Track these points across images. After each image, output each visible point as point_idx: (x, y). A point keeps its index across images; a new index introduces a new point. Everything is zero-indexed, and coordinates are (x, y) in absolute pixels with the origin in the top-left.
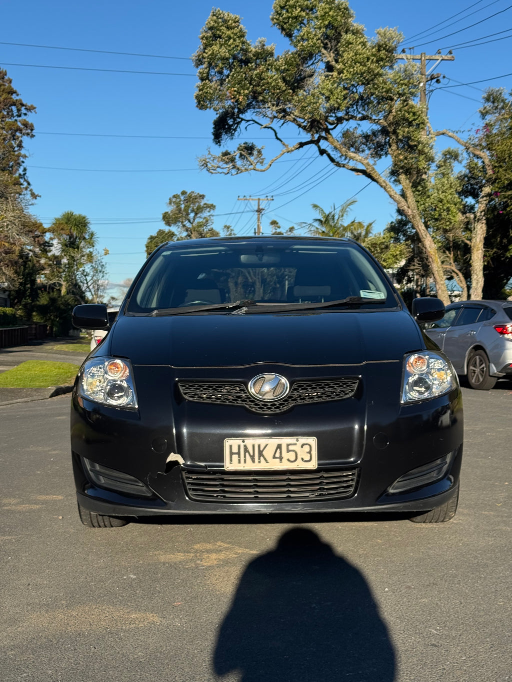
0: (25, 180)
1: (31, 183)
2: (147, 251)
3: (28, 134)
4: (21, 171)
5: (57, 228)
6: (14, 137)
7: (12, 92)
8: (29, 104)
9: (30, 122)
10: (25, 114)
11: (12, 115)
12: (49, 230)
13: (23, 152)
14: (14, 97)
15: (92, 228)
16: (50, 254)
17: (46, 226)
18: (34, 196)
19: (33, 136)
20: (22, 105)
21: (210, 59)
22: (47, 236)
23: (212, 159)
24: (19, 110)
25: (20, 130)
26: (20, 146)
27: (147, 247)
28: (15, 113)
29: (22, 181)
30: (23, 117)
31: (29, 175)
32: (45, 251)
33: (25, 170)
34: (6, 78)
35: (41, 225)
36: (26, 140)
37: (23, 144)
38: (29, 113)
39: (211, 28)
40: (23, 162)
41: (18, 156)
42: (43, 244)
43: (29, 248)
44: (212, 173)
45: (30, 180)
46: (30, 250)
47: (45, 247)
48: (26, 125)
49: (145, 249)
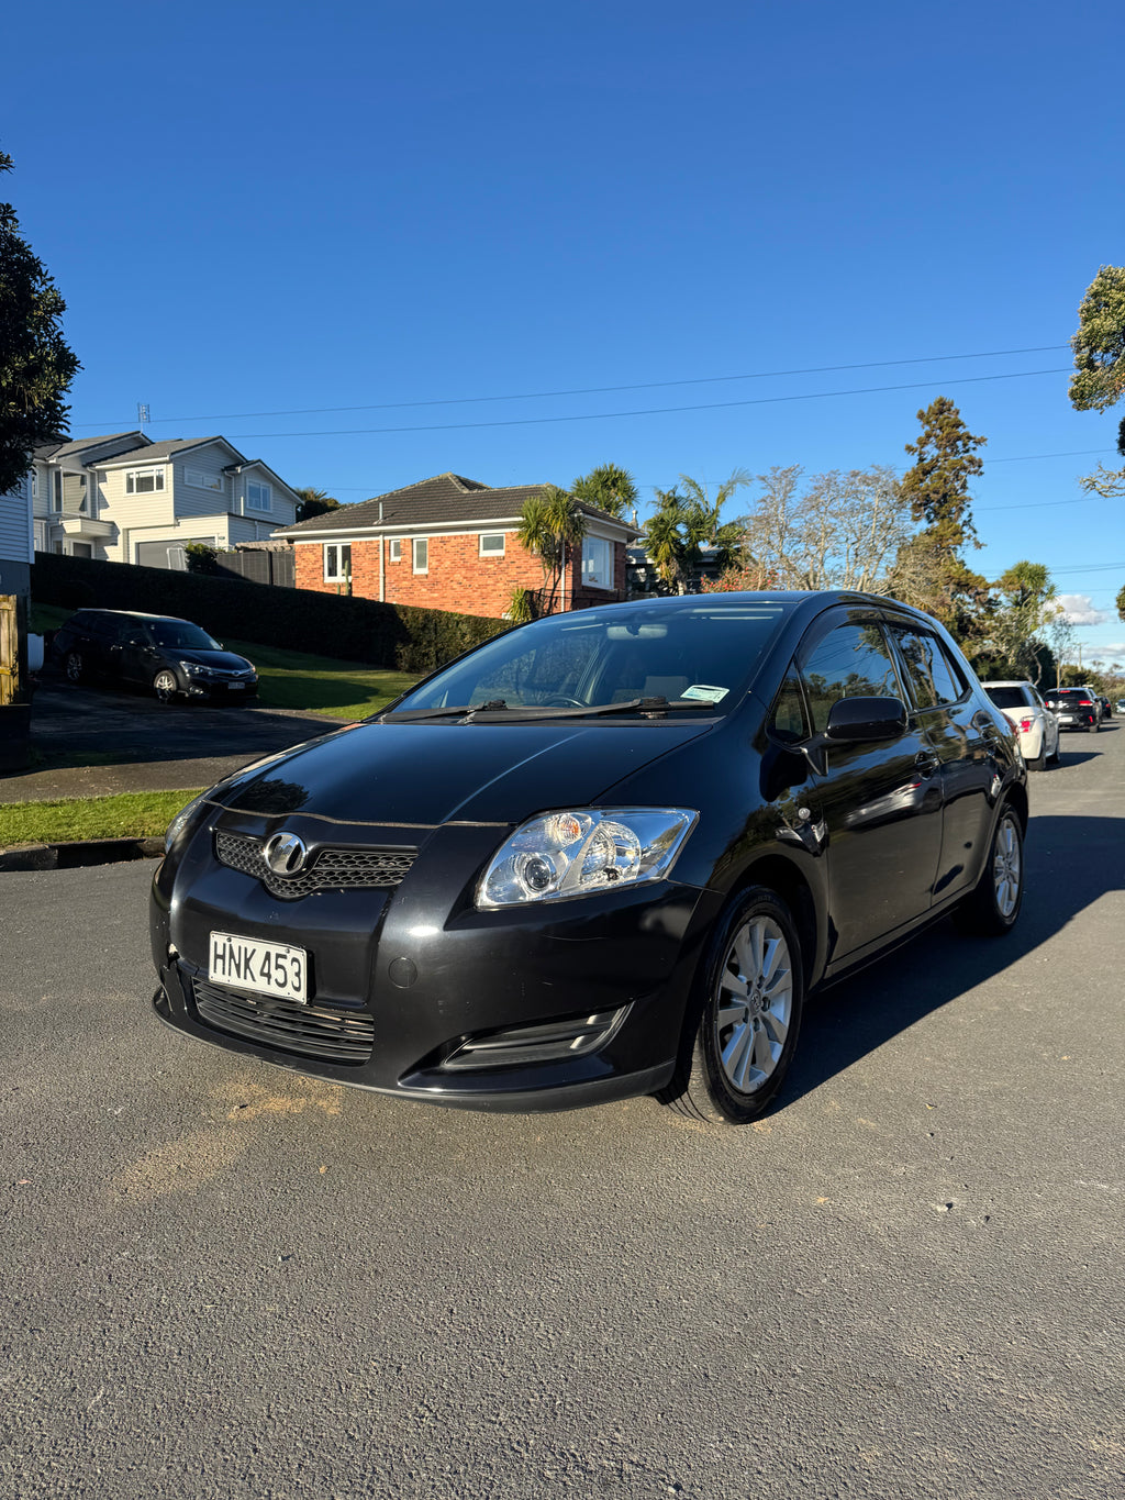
0: (971, 527)
1: (977, 530)
2: (1118, 606)
3: (975, 472)
4: (964, 516)
5: (1006, 583)
6: (957, 476)
7: (958, 424)
8: (978, 437)
9: (977, 458)
10: (974, 449)
11: (958, 452)
12: (993, 586)
13: (968, 494)
14: (961, 430)
15: (1052, 579)
16: (996, 615)
17: (990, 581)
18: (978, 545)
19: (981, 473)
20: (970, 438)
21: (1089, 338)
22: (992, 593)
23: (1105, 476)
24: (965, 445)
25: (965, 468)
26: (964, 487)
27: (1118, 600)
28: (961, 449)
29: (965, 529)
30: (972, 453)
31: (975, 522)
32: (990, 611)
33: (970, 515)
34: (953, 409)
35: (984, 580)
36: (972, 480)
37: (968, 485)
38: (978, 447)
39: (1095, 295)
40: (969, 506)
41: (963, 501)
42: (987, 603)
43: (971, 607)
44: (1106, 496)
45: (976, 527)
46: (973, 611)
47: (991, 605)
48: (972, 461)
49: (1116, 603)
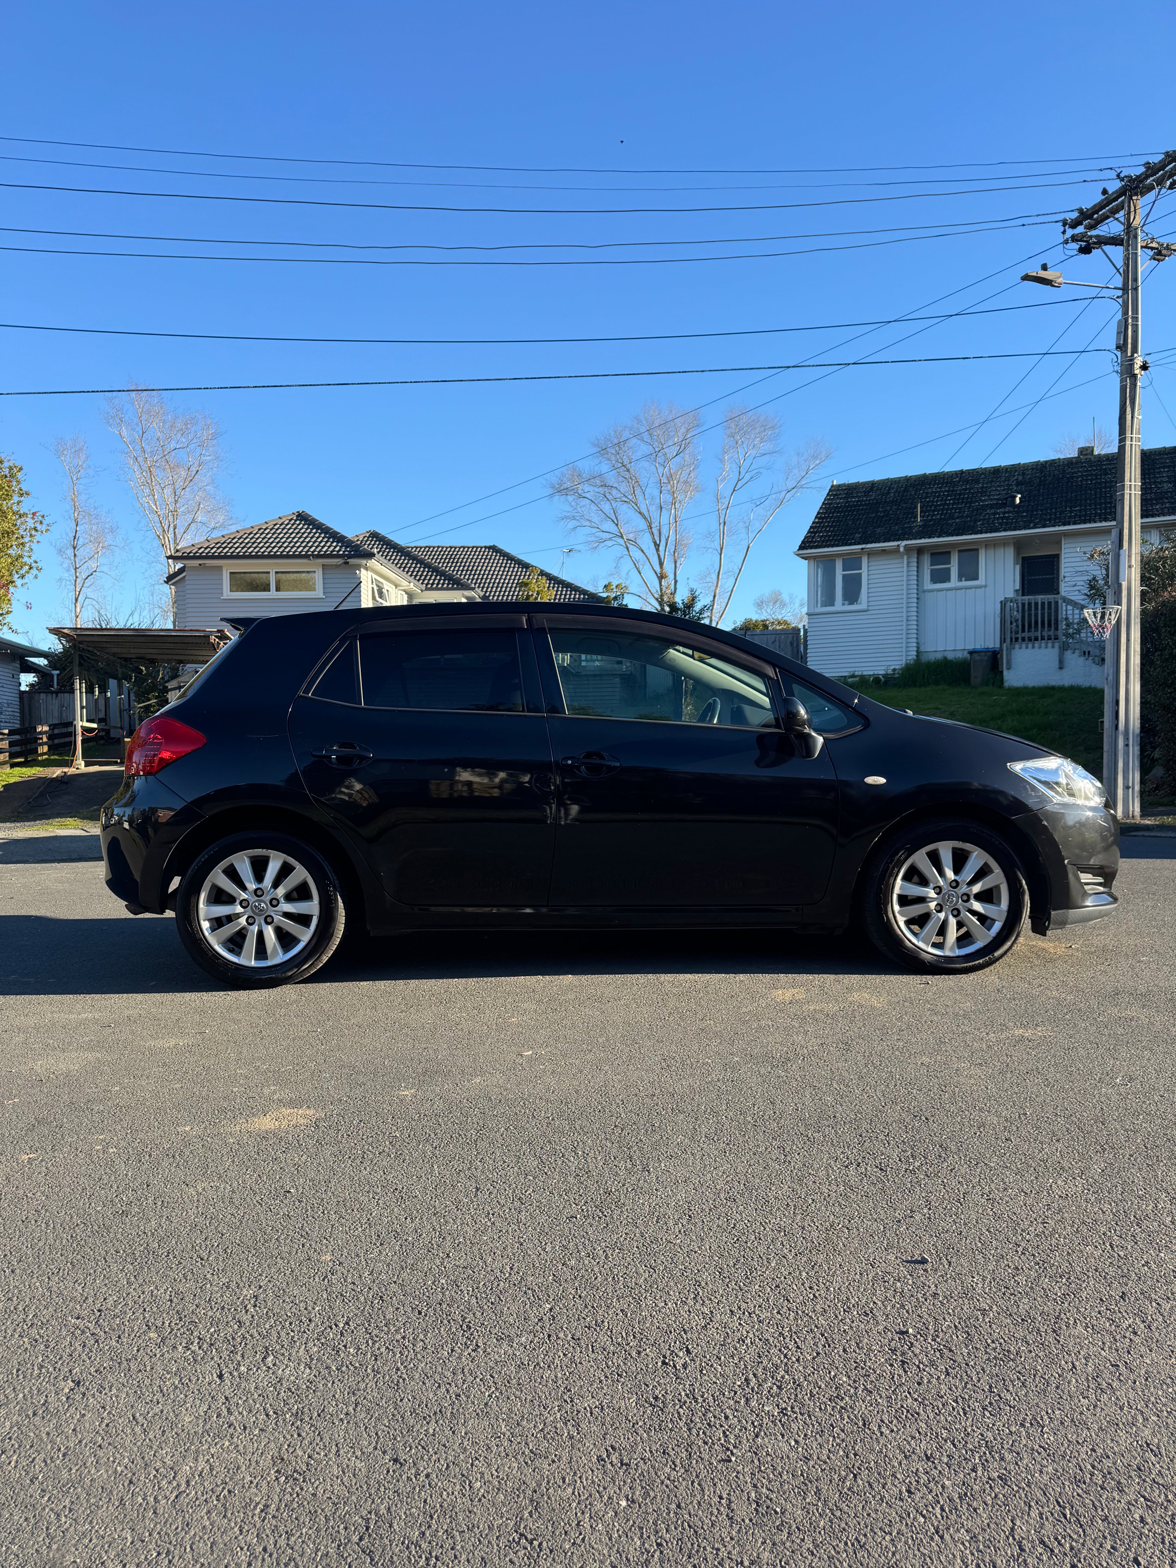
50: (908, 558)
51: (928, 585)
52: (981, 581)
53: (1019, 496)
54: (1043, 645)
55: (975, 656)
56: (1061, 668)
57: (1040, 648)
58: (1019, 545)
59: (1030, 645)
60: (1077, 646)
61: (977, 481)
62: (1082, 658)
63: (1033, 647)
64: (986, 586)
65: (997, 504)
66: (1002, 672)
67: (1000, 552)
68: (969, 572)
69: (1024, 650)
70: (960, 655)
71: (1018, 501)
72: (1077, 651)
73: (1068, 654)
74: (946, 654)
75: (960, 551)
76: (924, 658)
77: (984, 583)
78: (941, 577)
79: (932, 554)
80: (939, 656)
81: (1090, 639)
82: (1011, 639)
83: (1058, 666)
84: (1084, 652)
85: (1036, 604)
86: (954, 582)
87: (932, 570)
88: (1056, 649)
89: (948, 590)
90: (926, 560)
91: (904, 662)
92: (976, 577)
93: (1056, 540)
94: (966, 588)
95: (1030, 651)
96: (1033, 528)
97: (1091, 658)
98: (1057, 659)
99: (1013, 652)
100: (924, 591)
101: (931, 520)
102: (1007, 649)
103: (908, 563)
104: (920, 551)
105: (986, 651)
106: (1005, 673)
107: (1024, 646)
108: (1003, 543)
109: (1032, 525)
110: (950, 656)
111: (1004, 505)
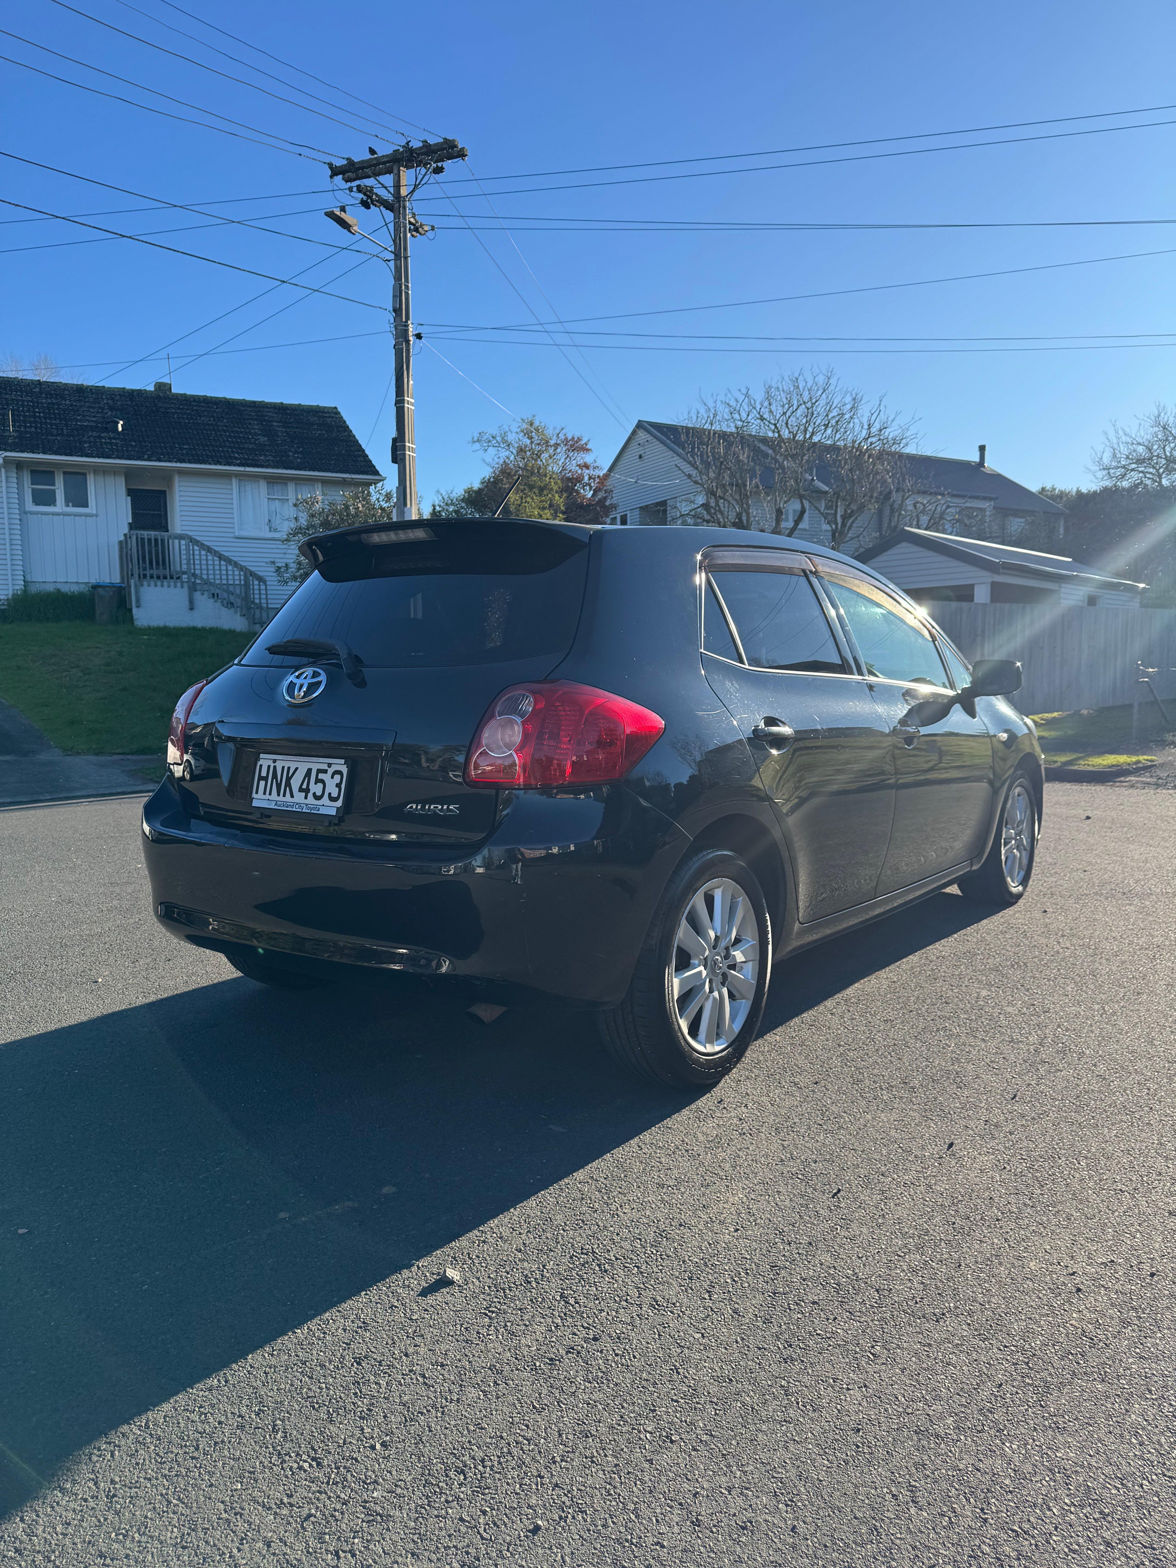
50: (6, 471)
51: (30, 506)
52: (91, 509)
53: (121, 422)
54: (172, 584)
55: (100, 590)
56: (191, 609)
57: (169, 586)
58: (129, 474)
59: (159, 583)
60: (206, 587)
61: (63, 397)
62: (212, 600)
63: (162, 586)
64: (97, 516)
65: (96, 427)
66: (130, 610)
67: (110, 480)
68: (78, 498)
69: (152, 588)
70: (75, 589)
71: (120, 429)
72: (206, 593)
73: (197, 595)
74: (59, 586)
75: (64, 473)
76: (33, 589)
77: (94, 512)
78: (44, 498)
79: (32, 472)
80: (50, 588)
81: (218, 582)
82: (139, 575)
83: (188, 607)
84: (213, 594)
85: (156, 540)
86: (60, 505)
87: (33, 490)
88: (185, 591)
89: (54, 514)
90: (27, 478)
91: (11, 592)
92: (85, 505)
93: (167, 477)
94: (75, 515)
95: (159, 589)
96: (145, 460)
97: (219, 601)
98: (187, 599)
99: (142, 589)
100: (26, 513)
101: (26, 432)
102: (136, 586)
103: (7, 477)
104: (19, 465)
105: (112, 586)
106: (135, 610)
107: (152, 583)
108: (113, 471)
109: (146, 457)
110: (65, 589)
111: (106, 430)
